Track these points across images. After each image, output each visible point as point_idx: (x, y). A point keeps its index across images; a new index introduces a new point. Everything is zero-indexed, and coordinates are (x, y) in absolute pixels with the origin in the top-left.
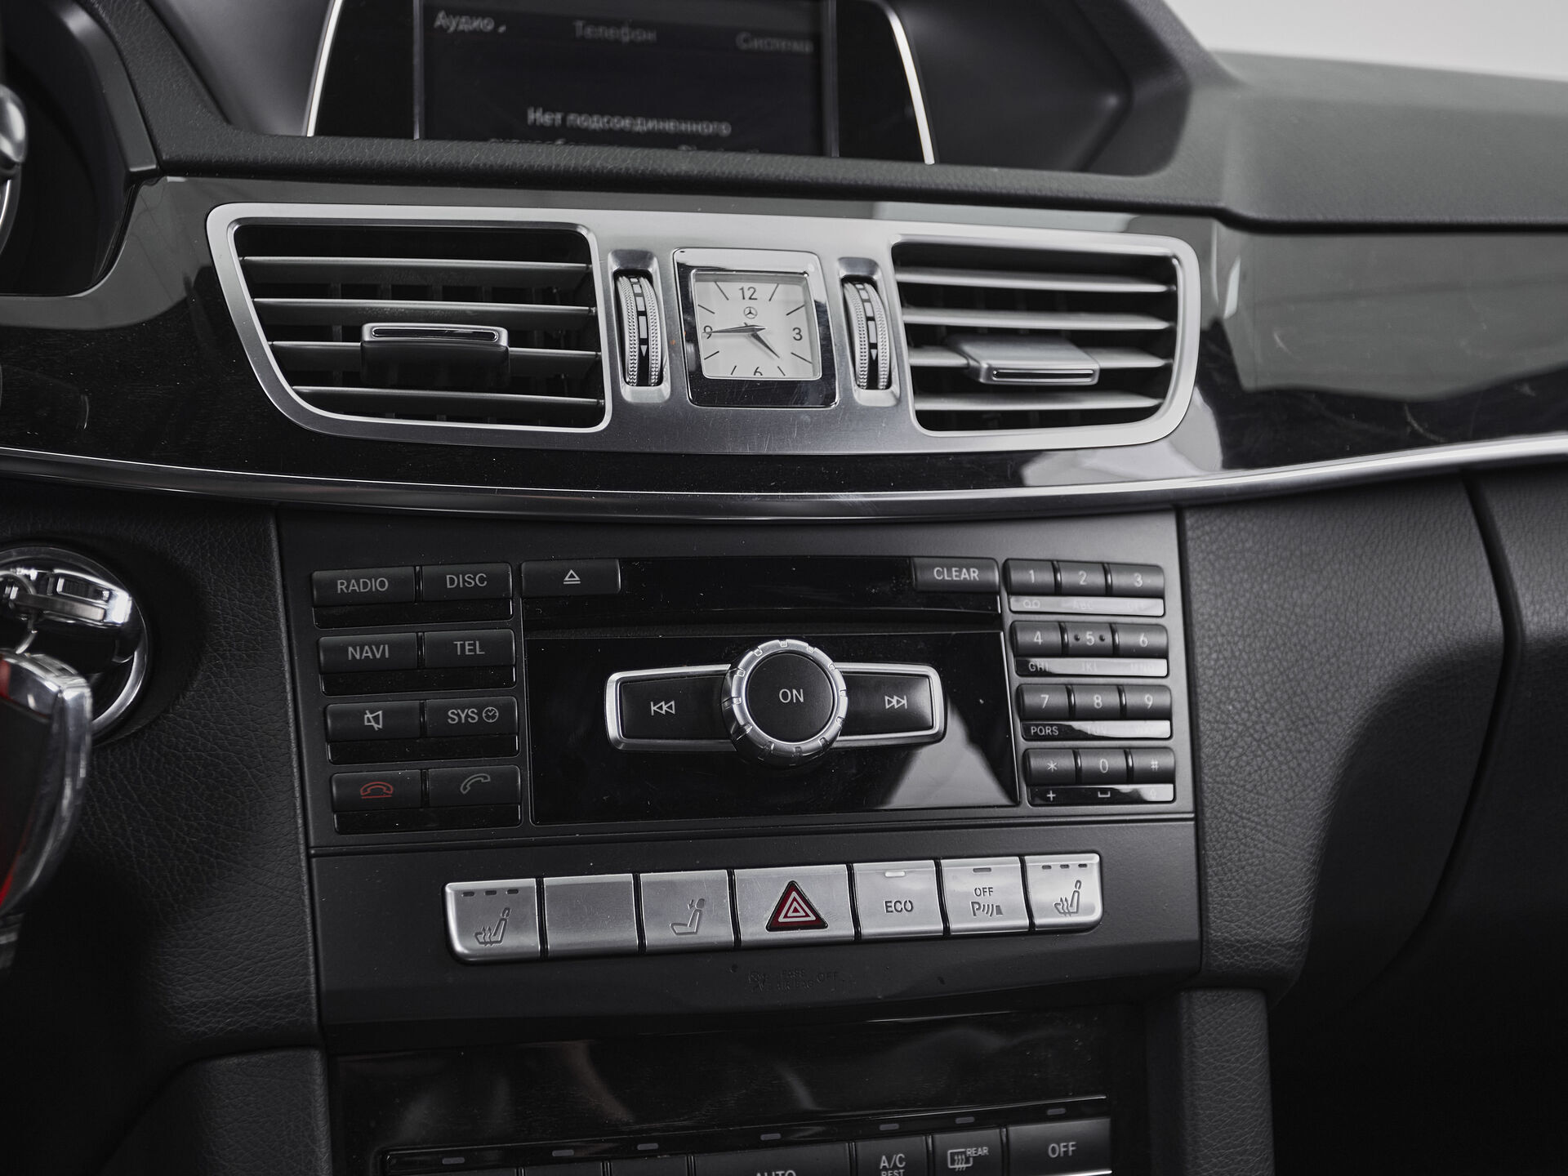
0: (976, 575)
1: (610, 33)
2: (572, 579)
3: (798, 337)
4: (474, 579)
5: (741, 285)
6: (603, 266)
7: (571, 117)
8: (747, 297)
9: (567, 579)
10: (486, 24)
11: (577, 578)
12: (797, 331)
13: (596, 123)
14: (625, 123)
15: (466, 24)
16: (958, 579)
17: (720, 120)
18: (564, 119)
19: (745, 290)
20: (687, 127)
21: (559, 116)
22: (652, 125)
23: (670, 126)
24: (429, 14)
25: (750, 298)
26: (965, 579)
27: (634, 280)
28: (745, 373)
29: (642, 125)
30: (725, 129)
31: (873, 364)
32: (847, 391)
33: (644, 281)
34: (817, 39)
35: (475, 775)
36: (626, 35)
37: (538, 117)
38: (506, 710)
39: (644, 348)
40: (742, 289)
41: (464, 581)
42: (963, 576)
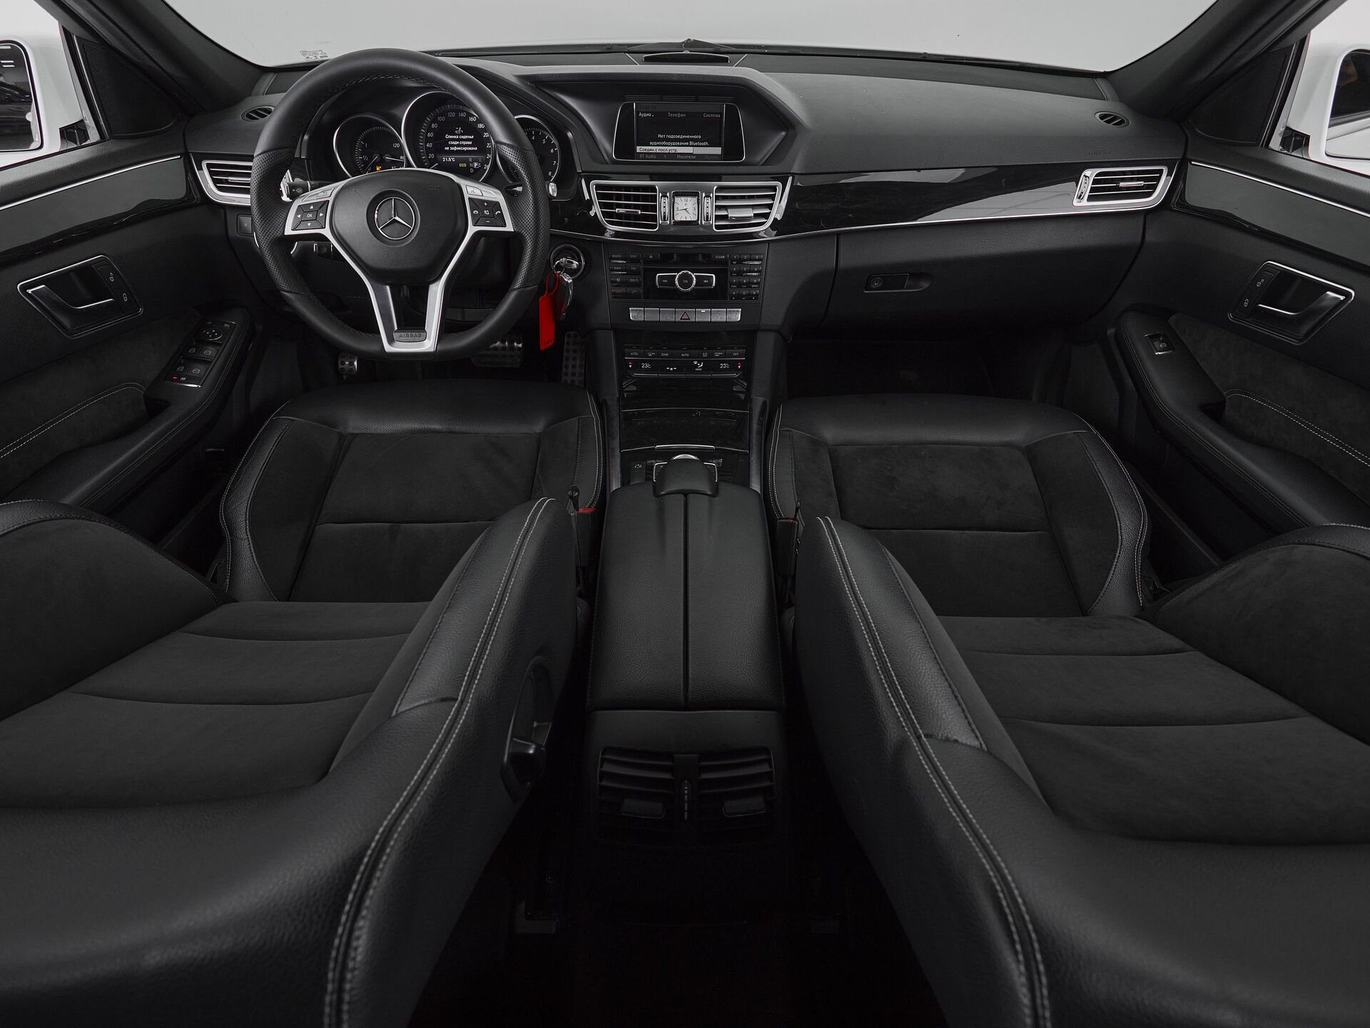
0: (724, 257)
1: (676, 115)
2: (651, 257)
6: (659, 195)
7: (667, 136)
10: (649, 115)
13: (672, 137)
14: (678, 137)
15: (645, 115)
18: (665, 136)
20: (691, 137)
22: (684, 137)
23: (688, 137)
24: (638, 113)
28: (683, 219)
29: (682, 137)
30: (700, 137)
31: (707, 216)
32: (701, 222)
34: (721, 114)
35: (635, 291)
36: (679, 115)
37: (660, 136)
38: (639, 280)
39: (665, 212)
42: (721, 257)
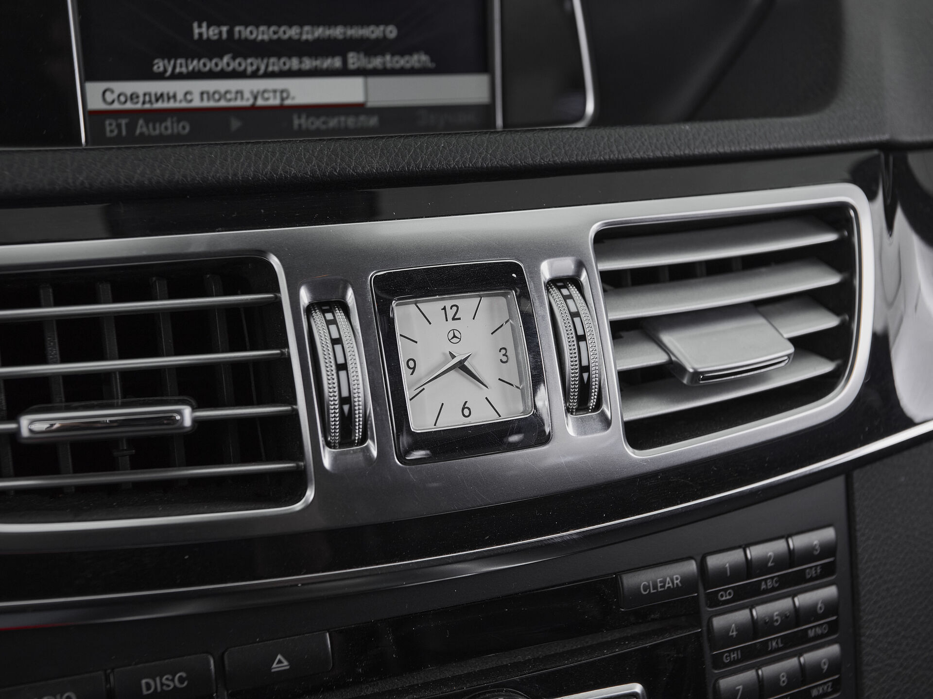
0: (678, 581)
2: (281, 664)
3: (504, 359)
4: (173, 680)
5: (442, 304)
7: (237, 29)
8: (450, 317)
9: (274, 665)
11: (286, 663)
12: (503, 351)
13: (263, 34)
14: (293, 32)
16: (662, 589)
17: (387, 24)
18: (230, 32)
19: (448, 309)
20: (355, 32)
21: (225, 29)
22: (320, 32)
23: (338, 32)
25: (454, 319)
26: (669, 587)
27: (329, 316)
29: (310, 33)
30: (392, 32)
33: (340, 316)
37: (203, 31)
39: (346, 408)
40: (444, 309)
41: (162, 684)
42: (667, 586)
